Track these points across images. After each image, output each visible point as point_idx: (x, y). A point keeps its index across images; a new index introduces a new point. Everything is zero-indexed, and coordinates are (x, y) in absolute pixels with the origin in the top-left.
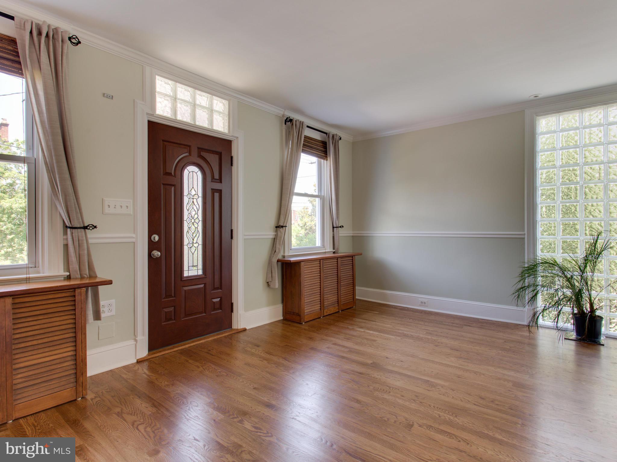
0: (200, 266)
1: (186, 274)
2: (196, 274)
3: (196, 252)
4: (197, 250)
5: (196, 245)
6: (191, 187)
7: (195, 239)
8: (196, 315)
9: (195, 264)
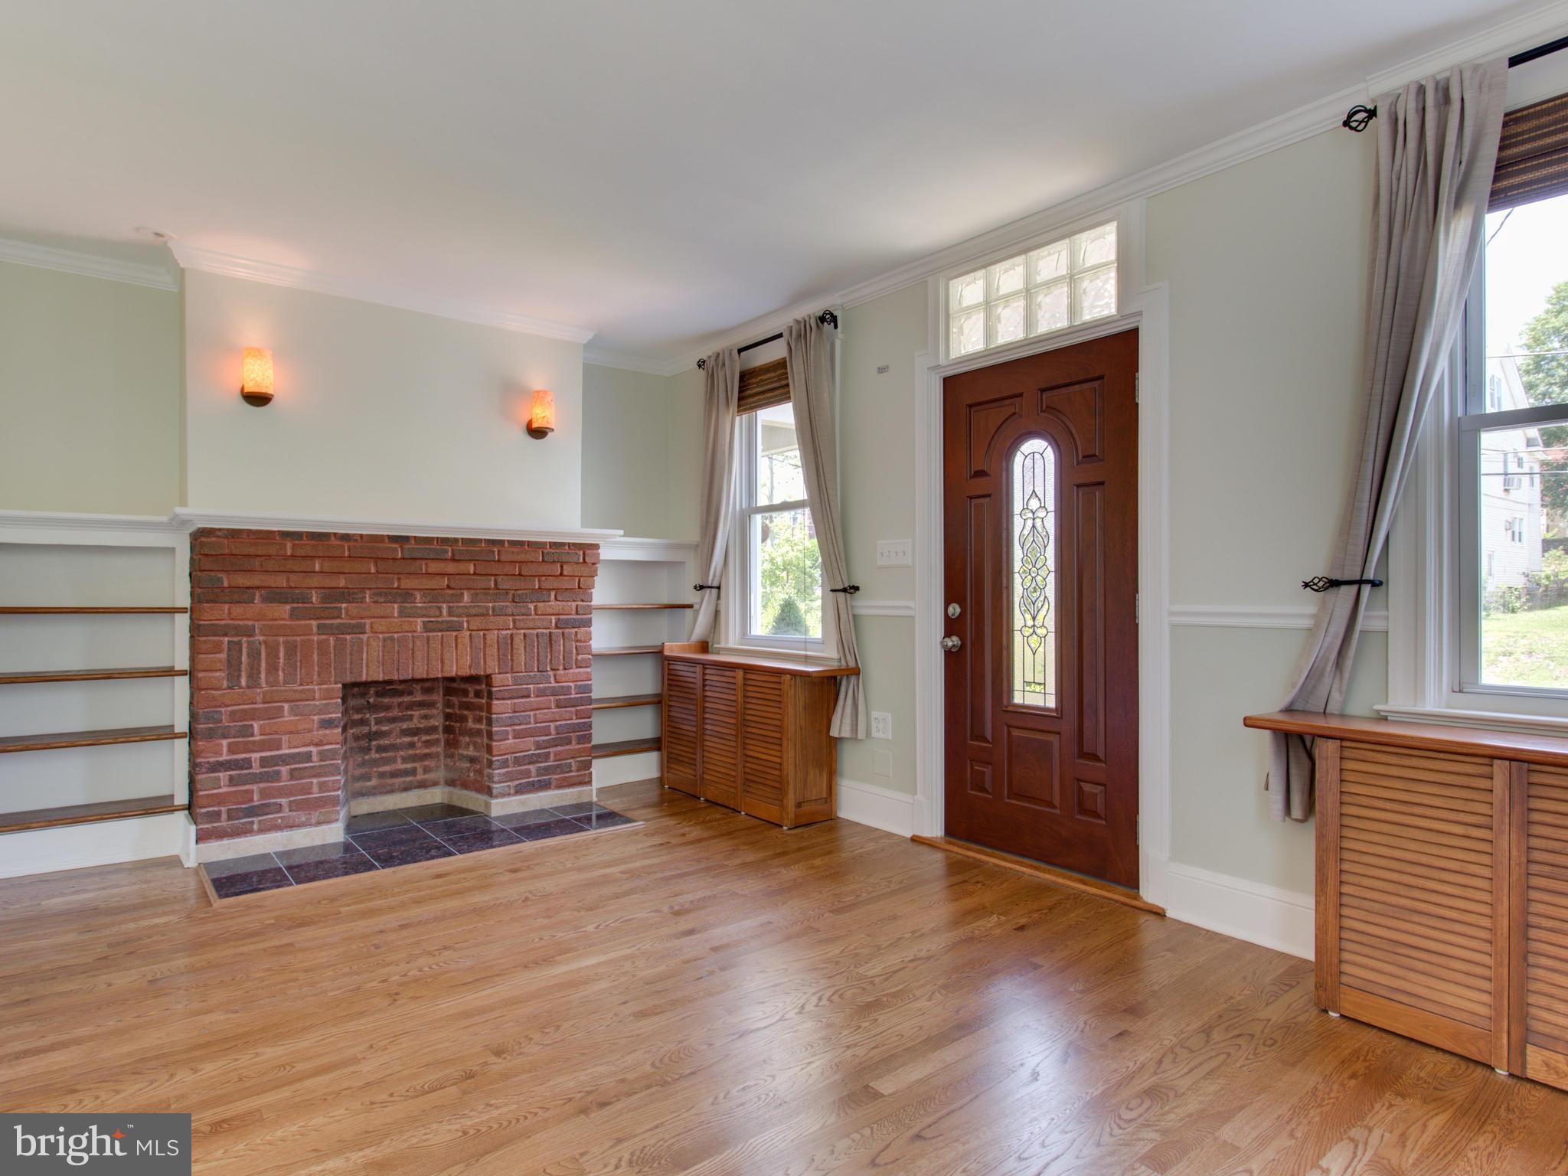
0: (1051, 687)
1: (1018, 699)
2: (1041, 704)
3: (1041, 649)
4: (1043, 644)
5: (1041, 631)
6: (1029, 490)
7: (1040, 617)
8: (1036, 804)
9: (1039, 678)
